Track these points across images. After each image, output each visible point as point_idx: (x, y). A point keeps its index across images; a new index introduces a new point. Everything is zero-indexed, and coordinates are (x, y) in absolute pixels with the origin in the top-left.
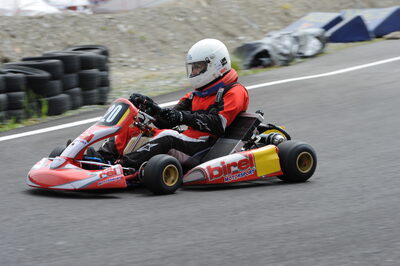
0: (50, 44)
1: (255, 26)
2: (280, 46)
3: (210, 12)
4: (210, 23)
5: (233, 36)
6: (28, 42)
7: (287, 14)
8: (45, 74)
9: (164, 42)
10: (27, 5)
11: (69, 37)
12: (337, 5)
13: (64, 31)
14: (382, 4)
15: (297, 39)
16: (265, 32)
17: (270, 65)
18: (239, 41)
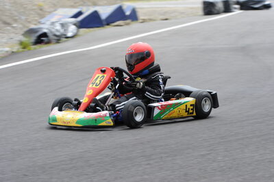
1: (23, 18)
2: (53, 30)
7: (41, 10)
12: (72, 4)
15: (63, 25)
16: (29, 22)
17: (48, 43)
18: (13, 27)
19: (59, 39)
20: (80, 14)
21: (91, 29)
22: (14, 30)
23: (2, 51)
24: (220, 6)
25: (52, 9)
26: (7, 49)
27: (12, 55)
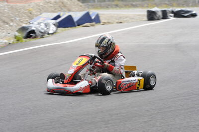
1: (17, 19)
2: (40, 28)
5: (7, 23)
7: (31, 13)
12: (53, 10)
14: (74, 10)
15: (46, 25)
16: (22, 22)
17: (35, 37)
18: (10, 25)
19: (43, 35)
20: (58, 17)
21: (66, 28)
22: (10, 28)
23: (1, 42)
24: (160, 14)
25: (39, 13)
26: (6, 41)
27: (9, 46)
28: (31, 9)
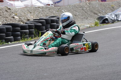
0: (42, 15)
2: (111, 17)
3: (90, 7)
4: (90, 10)
5: (97, 14)
6: (35, 15)
7: (113, 8)
8: (40, 24)
9: (75, 15)
10: (35, 4)
11: (47, 13)
13: (46, 12)
15: (116, 15)
16: (106, 13)
17: (108, 23)
25: (118, 8)
28: (113, 5)
